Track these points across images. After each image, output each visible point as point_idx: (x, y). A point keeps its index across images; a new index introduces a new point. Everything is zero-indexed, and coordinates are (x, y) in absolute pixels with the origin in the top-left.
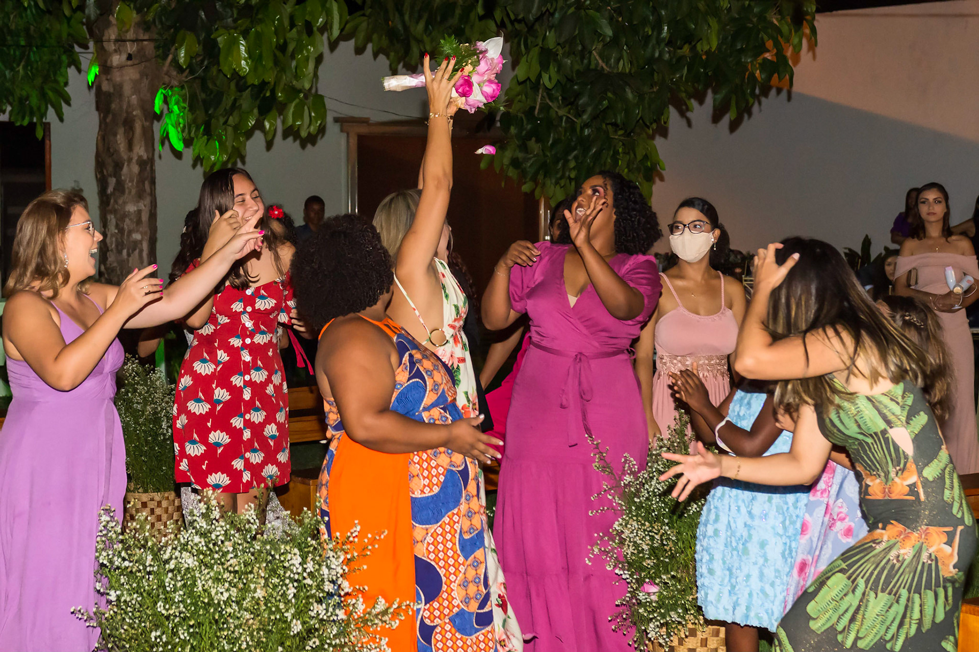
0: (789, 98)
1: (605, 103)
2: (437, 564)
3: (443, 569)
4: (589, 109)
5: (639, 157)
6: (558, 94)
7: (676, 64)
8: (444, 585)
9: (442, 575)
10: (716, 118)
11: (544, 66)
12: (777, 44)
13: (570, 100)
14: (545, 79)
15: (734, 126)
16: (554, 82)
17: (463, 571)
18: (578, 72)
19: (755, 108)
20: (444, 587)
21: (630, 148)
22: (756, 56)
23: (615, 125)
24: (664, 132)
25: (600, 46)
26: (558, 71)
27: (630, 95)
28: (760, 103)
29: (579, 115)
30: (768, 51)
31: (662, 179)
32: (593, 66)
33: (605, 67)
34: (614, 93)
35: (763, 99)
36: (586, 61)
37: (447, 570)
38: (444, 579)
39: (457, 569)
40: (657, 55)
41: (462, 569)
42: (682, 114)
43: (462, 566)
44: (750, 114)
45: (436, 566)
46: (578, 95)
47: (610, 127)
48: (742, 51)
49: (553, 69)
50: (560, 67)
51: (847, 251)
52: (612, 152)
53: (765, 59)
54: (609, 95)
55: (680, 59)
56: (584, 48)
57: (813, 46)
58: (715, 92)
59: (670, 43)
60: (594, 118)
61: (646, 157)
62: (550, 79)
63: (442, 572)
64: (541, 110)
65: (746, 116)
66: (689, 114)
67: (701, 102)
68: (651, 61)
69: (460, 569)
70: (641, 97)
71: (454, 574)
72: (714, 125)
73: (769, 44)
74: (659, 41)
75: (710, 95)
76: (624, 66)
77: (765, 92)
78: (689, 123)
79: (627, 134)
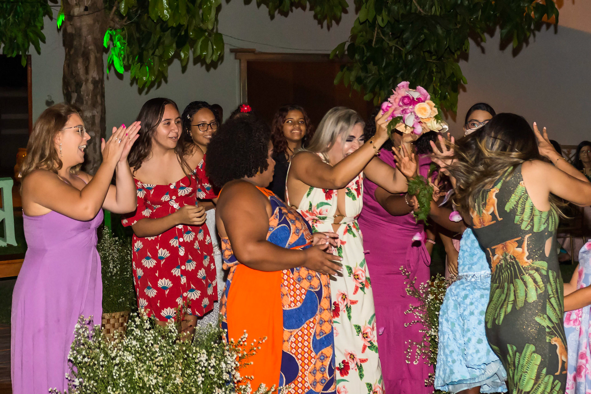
0: (556, 31)
1: (422, 36)
2: (296, 356)
3: (300, 360)
4: (411, 42)
5: (448, 75)
6: (388, 31)
7: (473, 8)
8: (300, 372)
9: (299, 365)
10: (503, 47)
11: (379, 11)
13: (397, 35)
14: (379, 19)
15: (515, 52)
16: (386, 22)
17: (314, 363)
18: (403, 15)
19: (531, 39)
20: (300, 374)
21: (441, 68)
23: (430, 52)
24: (465, 57)
26: (388, 15)
27: (440, 31)
28: (534, 35)
29: (404, 46)
31: (465, 90)
32: (413, 11)
33: (421, 10)
34: (429, 30)
35: (537, 33)
36: (408, 7)
37: (303, 362)
38: (300, 368)
39: (310, 361)
41: (313, 361)
42: (478, 44)
43: (313, 359)
44: (527, 44)
45: (296, 358)
46: (403, 31)
47: (426, 54)
49: (384, 13)
50: (389, 11)
52: (428, 72)
53: (537, 4)
54: (425, 31)
55: (476, 5)
58: (502, 28)
60: (414, 47)
61: (453, 75)
62: (383, 20)
63: (299, 362)
64: (377, 42)
65: (524, 45)
66: (483, 44)
67: (492, 35)
68: (455, 6)
69: (312, 361)
70: (448, 32)
71: (307, 364)
72: (501, 52)
75: (498, 30)
76: (435, 10)
77: (538, 28)
78: (483, 51)
79: (439, 59)
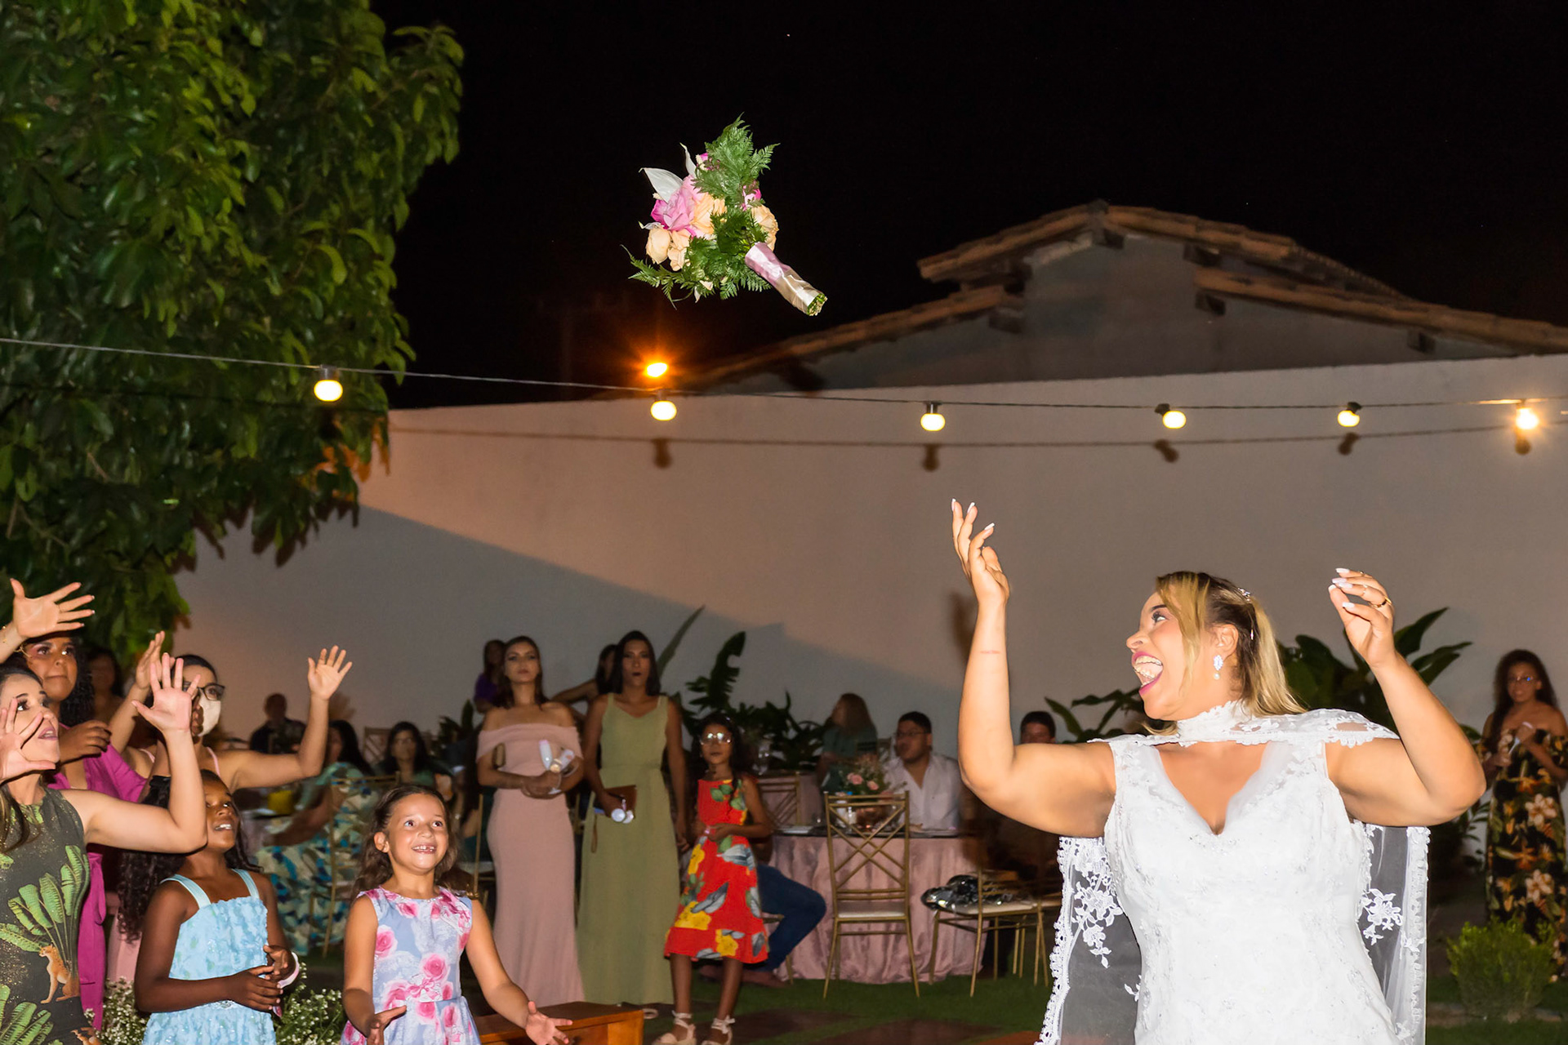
0: (355, 523)
1: (103, 524)
4: (80, 531)
5: (152, 596)
6: (38, 508)
7: (200, 475)
10: (259, 547)
11: (19, 471)
12: (339, 454)
13: (54, 518)
14: (20, 487)
15: (282, 557)
16: (32, 492)
18: (67, 481)
19: (311, 534)
21: (142, 584)
22: (309, 467)
23: (117, 553)
24: (190, 563)
25: (97, 447)
26: (39, 480)
27: (136, 513)
28: (317, 528)
29: (67, 539)
30: (325, 460)
31: (187, 625)
32: (87, 474)
33: (104, 475)
34: (116, 511)
35: (321, 523)
36: (78, 466)
40: (177, 460)
42: (212, 540)
44: (304, 542)
46: (64, 512)
47: (112, 556)
48: (291, 460)
49: (31, 475)
50: (41, 473)
51: (443, 721)
52: (113, 590)
53: (322, 474)
54: (110, 513)
55: (208, 467)
56: (74, 448)
57: (385, 458)
58: (257, 513)
59: (193, 446)
60: (87, 543)
61: (162, 597)
62: (27, 489)
64: (14, 532)
65: (298, 545)
66: (222, 542)
67: (239, 522)
68: (169, 468)
70: (152, 516)
72: (254, 556)
73: (329, 452)
74: (179, 443)
75: (251, 517)
76: (132, 475)
77: (323, 514)
78: (221, 553)
79: (136, 566)
